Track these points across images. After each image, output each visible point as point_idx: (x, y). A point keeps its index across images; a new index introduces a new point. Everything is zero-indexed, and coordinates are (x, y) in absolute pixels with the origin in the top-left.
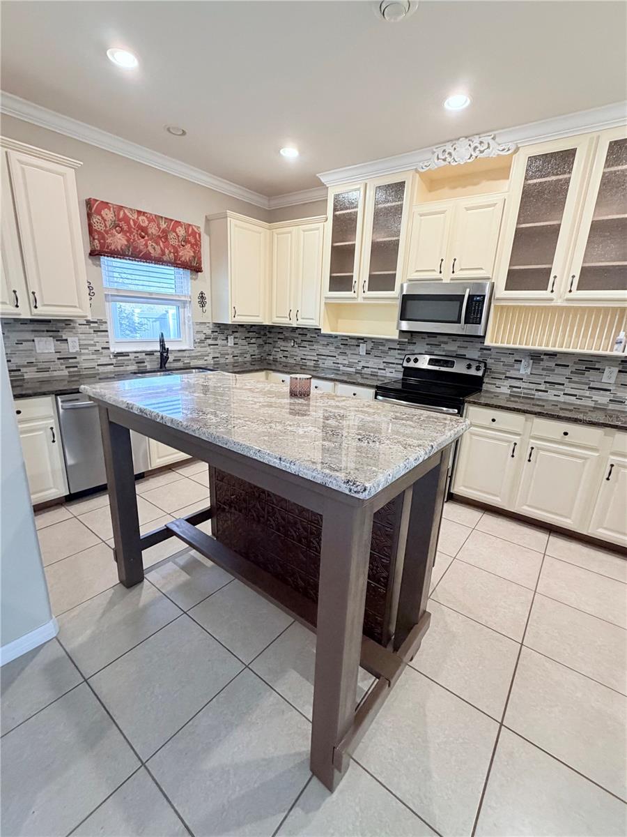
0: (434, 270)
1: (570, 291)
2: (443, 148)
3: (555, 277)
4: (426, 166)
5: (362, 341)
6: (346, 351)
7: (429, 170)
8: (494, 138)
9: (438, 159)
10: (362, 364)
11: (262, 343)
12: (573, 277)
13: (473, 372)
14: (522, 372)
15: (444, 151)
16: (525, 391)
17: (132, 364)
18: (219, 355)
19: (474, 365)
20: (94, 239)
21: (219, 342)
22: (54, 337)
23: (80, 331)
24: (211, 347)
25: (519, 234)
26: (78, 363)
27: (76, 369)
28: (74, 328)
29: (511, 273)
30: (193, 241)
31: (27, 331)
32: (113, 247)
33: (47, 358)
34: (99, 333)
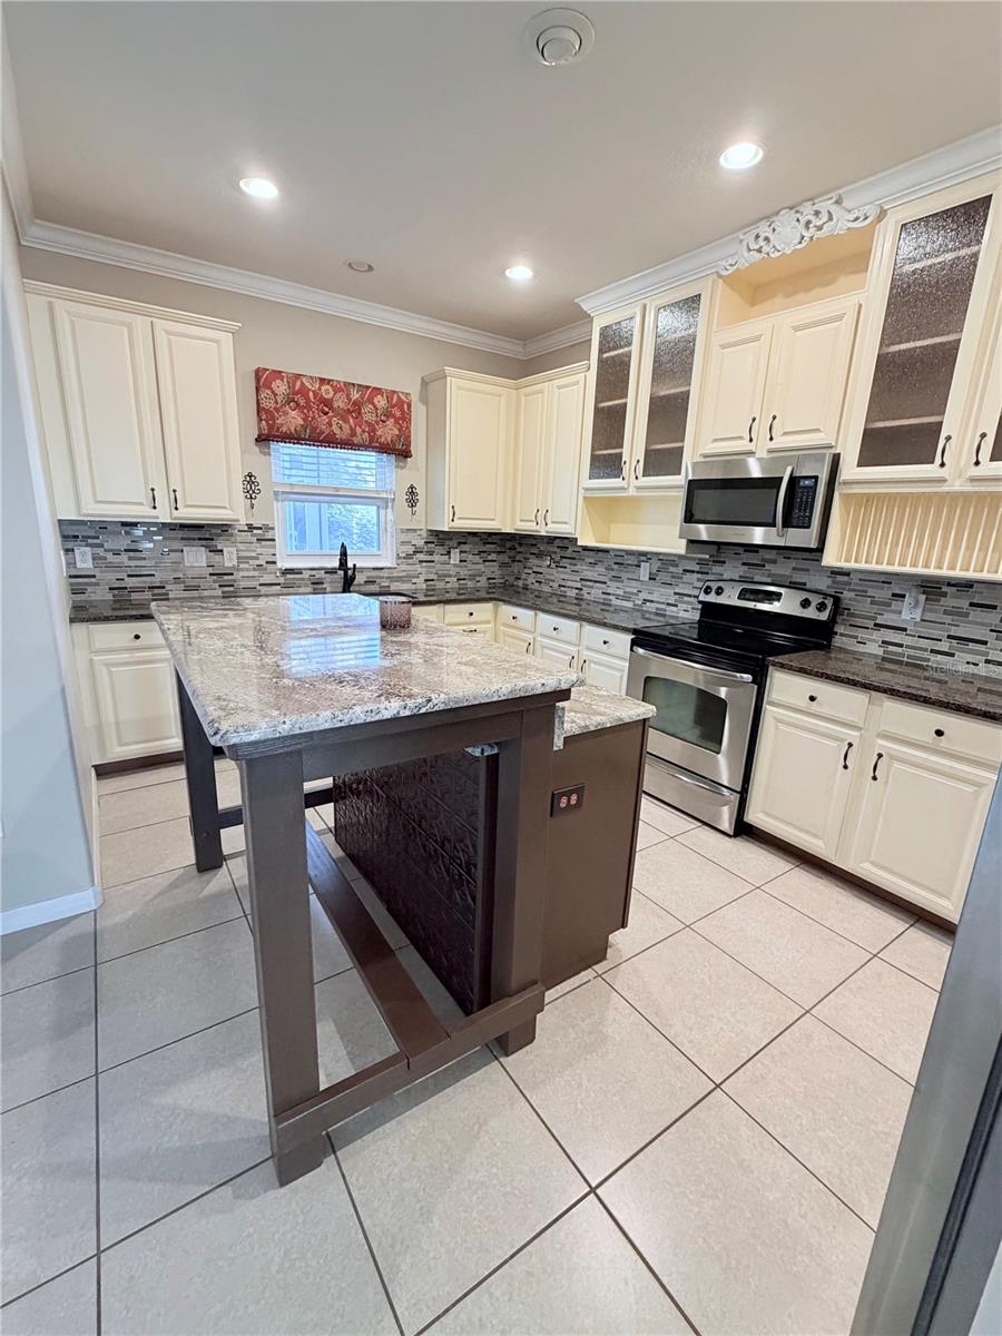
0: (741, 438)
1: (977, 463)
2: (755, 232)
3: (948, 438)
4: (731, 265)
5: (644, 558)
6: (622, 574)
7: (738, 269)
8: (839, 202)
9: (749, 250)
10: (644, 595)
11: (507, 560)
12: (983, 436)
13: (811, 613)
14: (906, 615)
15: (757, 236)
16: (912, 652)
17: (306, 586)
18: (435, 577)
19: (815, 600)
20: (261, 420)
21: (436, 558)
22: (206, 547)
23: (239, 539)
24: (424, 564)
25: (883, 363)
26: (235, 581)
27: (232, 589)
28: (232, 535)
29: (869, 435)
30: (398, 414)
31: (176, 539)
32: (284, 429)
33: (196, 573)
34: (264, 543)
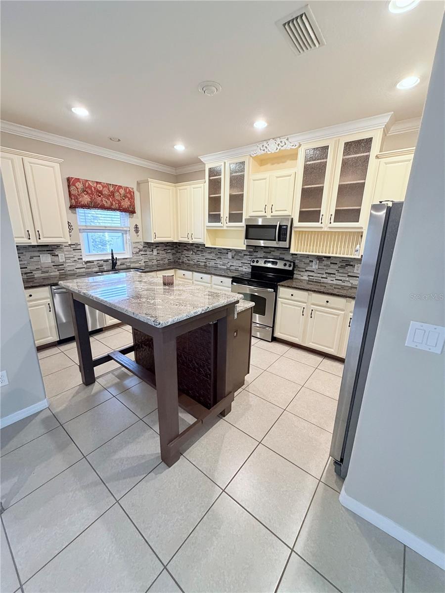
0: (262, 211)
1: (330, 223)
2: (262, 144)
3: (323, 215)
4: (255, 153)
5: (229, 251)
6: (221, 257)
7: (257, 155)
8: (287, 139)
9: (261, 150)
10: (230, 264)
11: (175, 252)
12: (331, 215)
13: (287, 268)
14: (314, 267)
15: (263, 146)
16: (316, 278)
17: (96, 267)
18: (148, 261)
19: (288, 264)
20: (72, 199)
21: (148, 253)
22: (50, 254)
23: (65, 250)
24: (143, 256)
25: (304, 190)
26: (65, 268)
27: (63, 271)
28: (62, 248)
29: (301, 213)
30: (129, 196)
31: (36, 251)
32: (83, 203)
33: (47, 265)
34: (76, 251)
